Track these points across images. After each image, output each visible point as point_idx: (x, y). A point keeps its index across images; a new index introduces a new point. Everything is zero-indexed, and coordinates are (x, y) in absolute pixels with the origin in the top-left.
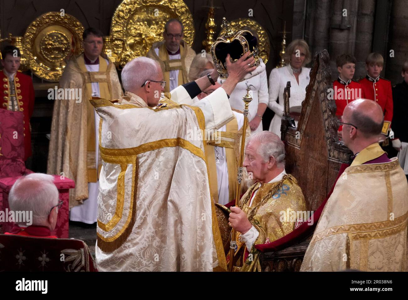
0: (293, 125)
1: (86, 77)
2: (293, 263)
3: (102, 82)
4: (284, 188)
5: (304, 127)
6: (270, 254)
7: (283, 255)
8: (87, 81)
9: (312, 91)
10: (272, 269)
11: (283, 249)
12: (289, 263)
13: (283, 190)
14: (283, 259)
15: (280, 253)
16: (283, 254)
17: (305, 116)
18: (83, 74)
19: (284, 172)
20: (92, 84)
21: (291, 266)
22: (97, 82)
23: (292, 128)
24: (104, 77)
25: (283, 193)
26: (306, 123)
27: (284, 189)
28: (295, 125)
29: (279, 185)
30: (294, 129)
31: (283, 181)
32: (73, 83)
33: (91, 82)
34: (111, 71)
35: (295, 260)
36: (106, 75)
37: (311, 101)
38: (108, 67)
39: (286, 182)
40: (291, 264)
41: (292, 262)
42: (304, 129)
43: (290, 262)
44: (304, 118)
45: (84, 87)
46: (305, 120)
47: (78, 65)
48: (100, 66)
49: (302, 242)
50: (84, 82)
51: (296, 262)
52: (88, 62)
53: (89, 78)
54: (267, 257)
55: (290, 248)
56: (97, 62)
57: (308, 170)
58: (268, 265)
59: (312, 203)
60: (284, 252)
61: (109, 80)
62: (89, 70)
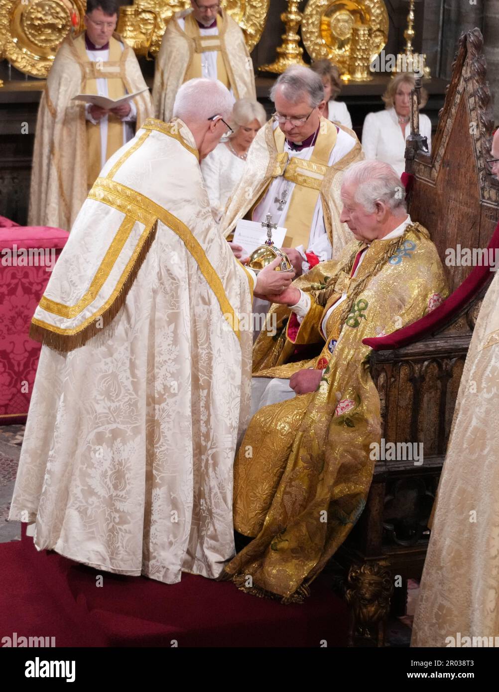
0: (424, 149)
1: (88, 70)
2: (424, 369)
3: (113, 78)
4: (407, 246)
5: (442, 151)
6: (387, 353)
7: (406, 355)
8: (88, 76)
9: (455, 95)
10: (390, 378)
11: (408, 345)
12: (417, 368)
13: (405, 250)
14: (407, 362)
15: (403, 351)
16: (407, 353)
17: (444, 134)
18: (82, 66)
19: (408, 221)
20: (97, 80)
21: (420, 372)
22: (105, 78)
23: (423, 153)
24: (116, 69)
25: (406, 254)
26: (445, 145)
27: (407, 248)
28: (427, 148)
29: (399, 241)
30: (425, 154)
31: (405, 235)
32: (66, 79)
33: (95, 78)
34: (128, 59)
35: (426, 363)
36: (119, 66)
37: (453, 111)
38: (122, 53)
39: (411, 236)
40: (421, 371)
41: (422, 366)
42: (442, 155)
43: (419, 366)
44: (442, 137)
45: (83, 84)
46: (443, 140)
47: (75, 50)
48: (109, 54)
49: (437, 334)
50: (84, 78)
51: (427, 367)
52: (91, 46)
53: (92, 71)
54: (383, 358)
55: (417, 344)
56: (105, 47)
57: (448, 220)
58: (383, 370)
59: (454, 272)
60: (409, 350)
61: (124, 74)
62: (92, 59)
